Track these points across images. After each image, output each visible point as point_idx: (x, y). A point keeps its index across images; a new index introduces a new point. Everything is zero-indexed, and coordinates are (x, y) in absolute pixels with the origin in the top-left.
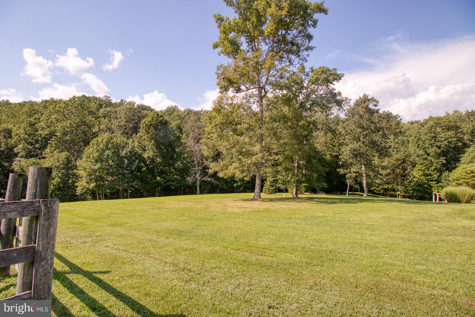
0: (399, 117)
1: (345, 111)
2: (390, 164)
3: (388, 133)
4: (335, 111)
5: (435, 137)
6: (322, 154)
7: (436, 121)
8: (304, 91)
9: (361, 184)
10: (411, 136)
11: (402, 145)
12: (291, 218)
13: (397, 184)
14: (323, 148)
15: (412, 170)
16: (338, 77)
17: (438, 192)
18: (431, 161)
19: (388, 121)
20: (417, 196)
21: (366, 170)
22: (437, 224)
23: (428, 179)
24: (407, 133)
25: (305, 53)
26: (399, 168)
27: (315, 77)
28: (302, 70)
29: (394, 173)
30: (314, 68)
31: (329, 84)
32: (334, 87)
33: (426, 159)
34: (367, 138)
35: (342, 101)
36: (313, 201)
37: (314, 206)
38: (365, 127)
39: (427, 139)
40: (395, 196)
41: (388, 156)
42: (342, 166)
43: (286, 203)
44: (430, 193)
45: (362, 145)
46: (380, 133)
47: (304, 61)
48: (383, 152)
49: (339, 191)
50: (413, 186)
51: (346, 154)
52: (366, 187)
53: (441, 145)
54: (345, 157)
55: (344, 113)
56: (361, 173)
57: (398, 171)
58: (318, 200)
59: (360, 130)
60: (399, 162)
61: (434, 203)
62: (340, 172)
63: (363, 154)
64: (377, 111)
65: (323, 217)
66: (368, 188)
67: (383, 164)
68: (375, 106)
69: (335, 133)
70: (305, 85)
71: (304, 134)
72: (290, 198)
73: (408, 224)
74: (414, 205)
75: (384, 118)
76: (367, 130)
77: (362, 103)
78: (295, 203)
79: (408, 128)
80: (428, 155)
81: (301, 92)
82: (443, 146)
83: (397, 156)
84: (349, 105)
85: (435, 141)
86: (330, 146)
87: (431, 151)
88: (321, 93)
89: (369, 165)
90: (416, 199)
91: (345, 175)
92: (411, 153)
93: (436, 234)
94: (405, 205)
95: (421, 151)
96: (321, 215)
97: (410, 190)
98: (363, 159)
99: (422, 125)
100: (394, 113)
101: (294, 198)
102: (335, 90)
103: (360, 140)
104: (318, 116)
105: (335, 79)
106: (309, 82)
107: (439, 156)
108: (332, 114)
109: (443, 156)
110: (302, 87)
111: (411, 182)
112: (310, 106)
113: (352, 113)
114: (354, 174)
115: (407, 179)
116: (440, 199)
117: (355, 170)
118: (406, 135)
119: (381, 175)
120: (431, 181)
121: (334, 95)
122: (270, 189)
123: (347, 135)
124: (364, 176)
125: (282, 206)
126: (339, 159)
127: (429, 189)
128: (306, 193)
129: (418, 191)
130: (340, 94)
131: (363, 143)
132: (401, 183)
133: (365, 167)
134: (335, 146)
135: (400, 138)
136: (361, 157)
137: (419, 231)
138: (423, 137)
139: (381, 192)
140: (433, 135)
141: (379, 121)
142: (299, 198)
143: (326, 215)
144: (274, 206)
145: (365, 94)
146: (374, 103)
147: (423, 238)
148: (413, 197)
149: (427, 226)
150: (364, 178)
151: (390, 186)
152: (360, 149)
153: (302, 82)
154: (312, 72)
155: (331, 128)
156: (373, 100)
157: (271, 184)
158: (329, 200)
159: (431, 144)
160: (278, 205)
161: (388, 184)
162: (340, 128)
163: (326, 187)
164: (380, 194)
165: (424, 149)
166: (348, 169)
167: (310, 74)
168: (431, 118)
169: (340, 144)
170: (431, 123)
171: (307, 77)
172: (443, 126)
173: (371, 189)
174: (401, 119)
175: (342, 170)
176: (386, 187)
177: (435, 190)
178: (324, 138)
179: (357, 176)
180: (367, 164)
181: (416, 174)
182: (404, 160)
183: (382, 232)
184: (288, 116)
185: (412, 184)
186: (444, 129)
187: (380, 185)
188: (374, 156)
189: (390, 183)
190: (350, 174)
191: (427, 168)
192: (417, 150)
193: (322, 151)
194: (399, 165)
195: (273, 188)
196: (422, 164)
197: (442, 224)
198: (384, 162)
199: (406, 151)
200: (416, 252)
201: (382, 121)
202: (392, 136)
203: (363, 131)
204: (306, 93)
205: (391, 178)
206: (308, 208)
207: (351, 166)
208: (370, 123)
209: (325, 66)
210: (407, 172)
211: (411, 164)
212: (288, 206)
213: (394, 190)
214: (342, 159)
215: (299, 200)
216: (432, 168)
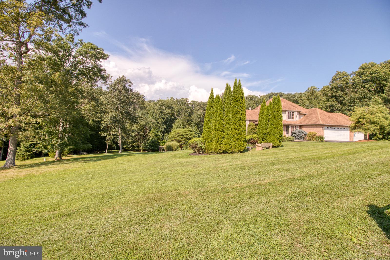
0: (144, 97)
1: (107, 85)
2: (137, 128)
3: (137, 106)
4: (99, 83)
5: (162, 112)
6: (86, 120)
7: (163, 102)
8: (72, 59)
9: (117, 144)
10: (150, 110)
11: (144, 116)
12: (64, 178)
13: (140, 142)
14: (87, 114)
15: (149, 132)
16: (105, 57)
17: (162, 146)
18: (159, 127)
19: (138, 98)
20: (151, 149)
21: (122, 133)
22: (165, 163)
23: (157, 138)
24: (147, 108)
25: (78, 27)
26: (142, 131)
27: (84, 50)
28: (71, 39)
29: (139, 134)
30: (83, 42)
31: (97, 60)
32: (101, 64)
33: (157, 125)
34: (124, 109)
35: (107, 77)
36: (79, 161)
37: (82, 165)
38: (123, 100)
39: (158, 113)
40: (139, 151)
41: (136, 123)
42: (103, 130)
43: (51, 166)
44: (158, 147)
45: (119, 114)
46: (132, 106)
47: (76, 34)
48: (134, 120)
49: (99, 150)
50: (149, 143)
51: (107, 120)
52: (121, 146)
53: (164, 117)
54: (106, 122)
55: (106, 87)
56: (118, 135)
57: (141, 133)
58: (84, 159)
59: (119, 102)
60: (142, 127)
61: (160, 152)
62: (101, 135)
63: (120, 121)
64: (131, 90)
65: (94, 172)
66: (122, 146)
67: (133, 128)
68: (130, 86)
69: (98, 102)
70: (73, 54)
71: (73, 101)
72: (54, 162)
73: (152, 166)
74: (152, 155)
75: (135, 96)
76: (124, 103)
77: (121, 82)
78: (61, 165)
79: (148, 104)
80: (158, 123)
81: (68, 60)
82: (165, 118)
83: (141, 123)
84: (111, 81)
85: (162, 114)
86: (94, 112)
87: (160, 120)
88: (89, 65)
89: (124, 129)
90: (151, 151)
91: (105, 137)
92: (149, 122)
93: (166, 168)
94: (147, 155)
95: (155, 120)
96: (91, 170)
97: (148, 146)
98: (120, 124)
99: (156, 104)
100: (141, 93)
101: (58, 161)
102: (102, 66)
103: (118, 110)
104: (84, 85)
105: (102, 58)
106: (78, 52)
107: (163, 124)
108: (96, 85)
109: (165, 124)
110: (70, 55)
111: (148, 140)
112: (77, 75)
113: (113, 88)
114: (113, 137)
115: (146, 139)
116: (164, 150)
117: (113, 133)
118: (147, 109)
119: (131, 136)
120: (159, 139)
121: (100, 70)
122: (25, 154)
123: (108, 105)
124: (120, 137)
125: (49, 169)
126: (101, 124)
127: (157, 144)
128: (69, 155)
129: (152, 146)
130: (105, 71)
131: (121, 112)
132: (143, 142)
133: (121, 131)
134: (97, 113)
135: (144, 110)
136: (119, 123)
137: (158, 168)
138: (156, 112)
139: (130, 149)
140: (161, 111)
141: (132, 97)
142: (63, 160)
143: (97, 170)
144: (38, 171)
145: (123, 76)
146: (130, 84)
147: (161, 172)
148: (149, 150)
149: (161, 165)
150: (120, 139)
151: (136, 144)
152: (118, 117)
153: (70, 50)
154: (80, 44)
155: (94, 97)
156: (128, 81)
157: (27, 149)
158: (93, 158)
159: (160, 117)
160: (42, 169)
161: (135, 143)
162: (102, 99)
163: (91, 147)
164: (129, 150)
165: (156, 119)
166: (107, 133)
167: (79, 45)
168: (160, 100)
169: (102, 112)
170: (160, 103)
171: (75, 47)
172: (166, 106)
173: (124, 147)
174: (145, 98)
175: (103, 133)
176: (133, 145)
177: (161, 144)
178: (88, 105)
179: (114, 138)
180: (123, 128)
181: (151, 135)
182: (145, 126)
183: (140, 173)
184: (57, 81)
185: (149, 142)
186: (166, 108)
187: (130, 143)
188: (127, 123)
189: (136, 142)
190: (109, 137)
191: (157, 131)
192: (153, 119)
193: (85, 117)
194: (142, 129)
195: (29, 154)
196: (154, 129)
197: (168, 163)
198: (133, 127)
199: (146, 120)
200: (160, 179)
201: (134, 98)
202: (139, 109)
203: (121, 104)
204: (73, 61)
205: (137, 138)
206: (77, 167)
207: (110, 130)
208: (126, 98)
209: (93, 44)
210: (147, 134)
211: (149, 129)
212: (55, 169)
213: (138, 147)
214: (103, 124)
215: (65, 162)
216: (160, 131)
